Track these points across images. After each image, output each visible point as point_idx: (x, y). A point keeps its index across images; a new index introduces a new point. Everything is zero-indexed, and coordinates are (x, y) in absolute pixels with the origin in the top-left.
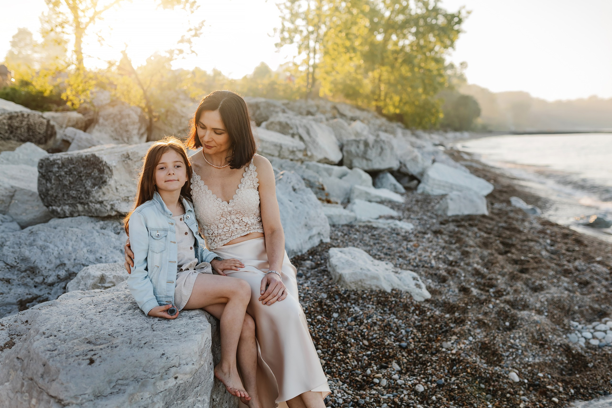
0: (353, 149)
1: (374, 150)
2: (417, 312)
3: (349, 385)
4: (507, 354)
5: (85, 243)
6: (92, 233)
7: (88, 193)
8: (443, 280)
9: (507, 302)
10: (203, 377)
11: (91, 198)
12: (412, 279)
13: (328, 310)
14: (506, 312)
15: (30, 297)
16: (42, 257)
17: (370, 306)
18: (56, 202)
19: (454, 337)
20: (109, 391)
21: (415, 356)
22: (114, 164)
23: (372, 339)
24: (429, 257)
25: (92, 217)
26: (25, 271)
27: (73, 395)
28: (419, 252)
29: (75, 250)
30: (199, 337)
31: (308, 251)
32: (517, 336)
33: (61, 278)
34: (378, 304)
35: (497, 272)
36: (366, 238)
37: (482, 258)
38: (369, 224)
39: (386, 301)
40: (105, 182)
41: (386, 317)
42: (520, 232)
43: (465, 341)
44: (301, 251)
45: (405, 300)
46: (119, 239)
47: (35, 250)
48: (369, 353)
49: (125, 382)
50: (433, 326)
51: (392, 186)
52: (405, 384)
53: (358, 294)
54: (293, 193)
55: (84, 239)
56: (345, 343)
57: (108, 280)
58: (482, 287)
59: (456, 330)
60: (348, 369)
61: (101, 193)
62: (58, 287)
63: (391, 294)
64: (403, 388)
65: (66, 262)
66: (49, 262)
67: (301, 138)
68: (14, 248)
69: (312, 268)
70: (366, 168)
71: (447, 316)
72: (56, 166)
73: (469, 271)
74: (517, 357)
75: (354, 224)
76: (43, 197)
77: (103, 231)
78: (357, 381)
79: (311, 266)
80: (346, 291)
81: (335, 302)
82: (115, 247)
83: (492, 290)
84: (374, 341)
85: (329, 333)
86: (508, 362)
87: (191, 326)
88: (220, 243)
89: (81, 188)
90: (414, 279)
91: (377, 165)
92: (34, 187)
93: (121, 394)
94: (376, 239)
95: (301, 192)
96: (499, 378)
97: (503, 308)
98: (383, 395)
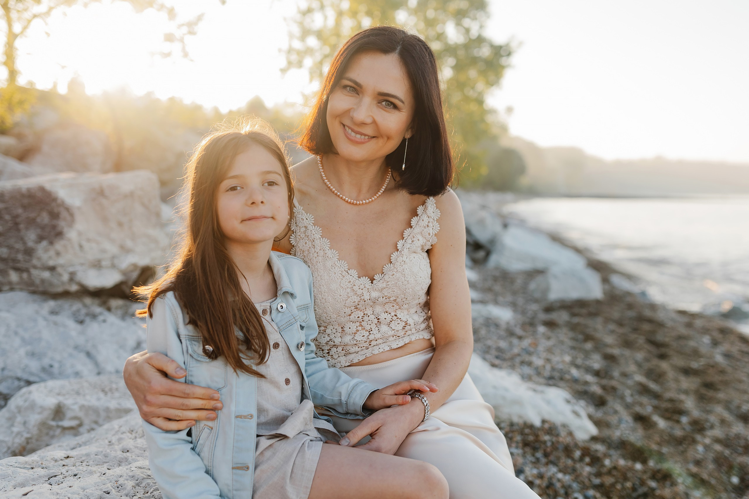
6: (35, 321)
7: (29, 252)
8: (601, 401)
9: (717, 441)
11: (35, 261)
12: (565, 403)
14: (726, 458)
24: (563, 363)
25: (34, 292)
28: (544, 355)
37: (638, 365)
39: (537, 439)
40: (59, 234)
41: (543, 469)
45: (563, 438)
46: (82, 333)
57: (69, 414)
61: (52, 253)
63: (542, 429)
71: (638, 466)
83: (684, 420)
89: (16, 242)
90: (568, 402)
97: (722, 453)
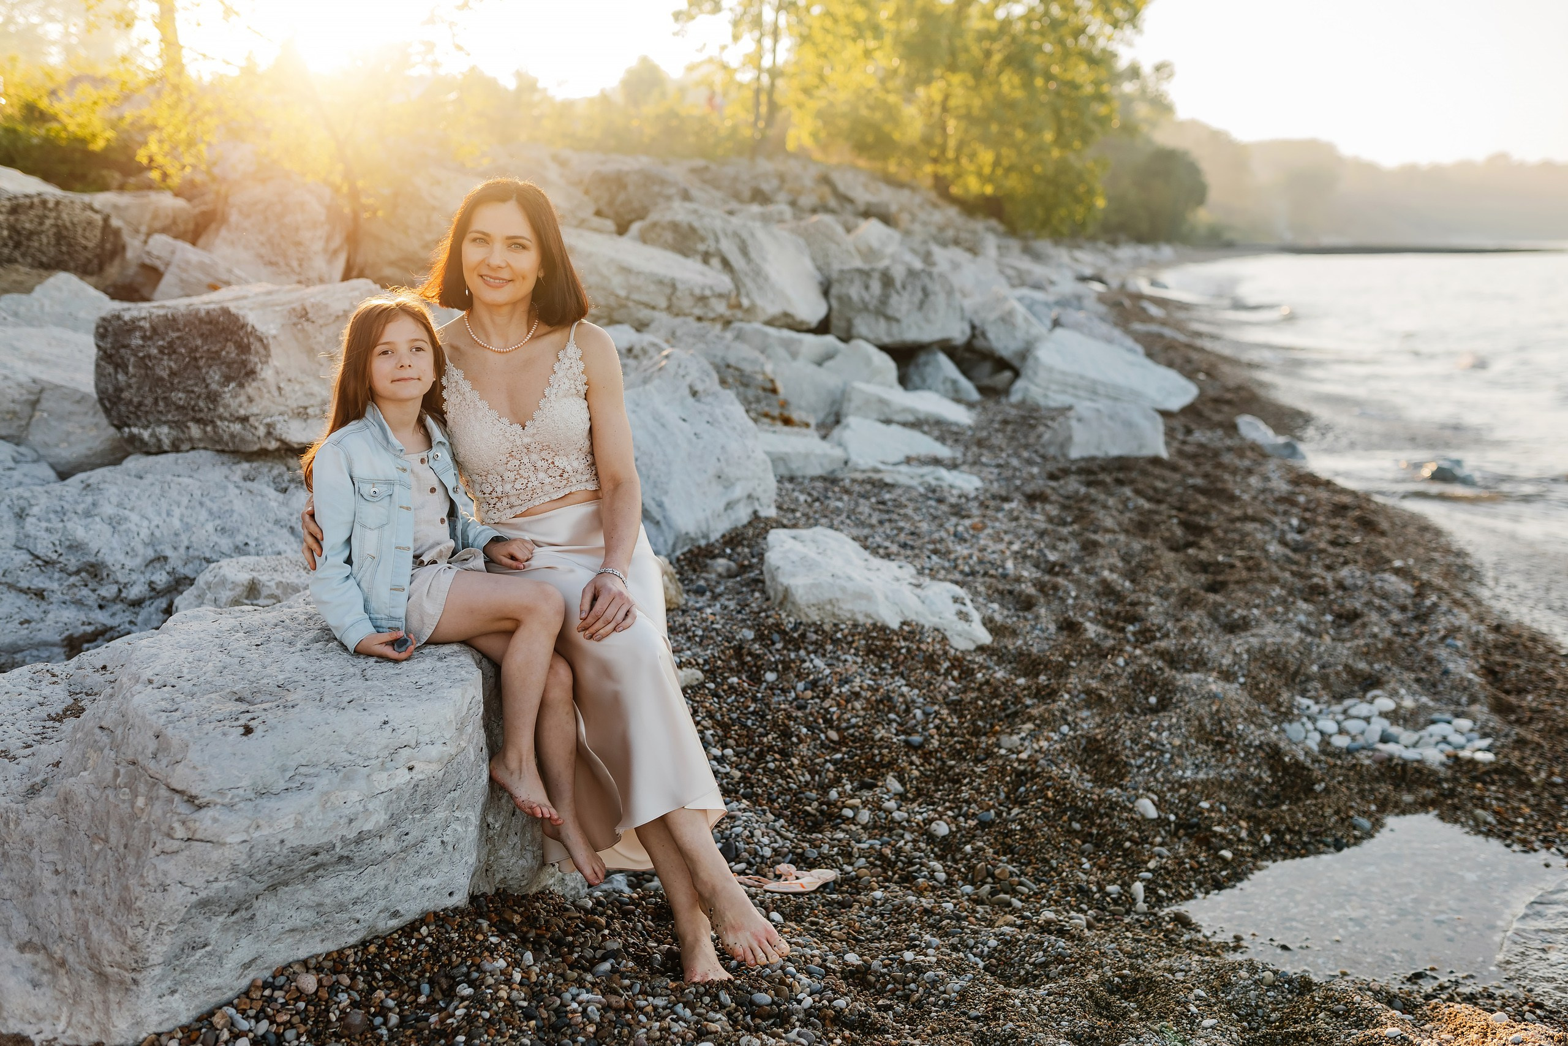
0: (855, 291)
1: (906, 295)
2: (956, 673)
3: (791, 821)
4: (1140, 761)
5: (211, 512)
6: (225, 488)
7: (213, 398)
8: (1027, 604)
9: (1162, 654)
10: (464, 774)
11: (221, 410)
12: (950, 601)
13: (755, 665)
14: (1152, 674)
15: (89, 629)
16: (115, 542)
17: (849, 657)
18: (138, 418)
19: (1029, 726)
20: (282, 785)
21: (939, 764)
22: (273, 332)
23: (847, 728)
24: (1003, 552)
25: (223, 451)
26: (77, 572)
27: (215, 788)
28: (982, 542)
29: (187, 527)
30: (456, 693)
31: (723, 536)
32: (1166, 724)
33: (159, 588)
34: (867, 655)
35: (1153, 589)
36: (864, 507)
37: (1126, 558)
38: (876, 476)
39: (887, 647)
40: (251, 373)
41: (884, 682)
42: (1232, 499)
43: (1052, 734)
44: (706, 536)
45: (929, 645)
46: (285, 504)
47: (98, 525)
48: (839, 756)
49: (312, 771)
50: (985, 702)
51: (949, 385)
52: (908, 821)
53: (824, 631)
54: (690, 400)
55: (208, 503)
56: (786, 734)
57: (265, 592)
58: (1111, 622)
59: (1035, 712)
60: (790, 789)
61: (243, 398)
62: (153, 609)
63: (899, 633)
64: (904, 828)
65: (169, 553)
66: (130, 553)
67: (726, 264)
68: (49, 520)
69: (731, 575)
70: (886, 340)
71: (1021, 681)
72: (138, 334)
73: (1089, 587)
74: (1158, 768)
75: (840, 475)
76: (108, 405)
77: (249, 484)
78: (808, 814)
79: (728, 569)
80: (798, 625)
81: (772, 648)
82: (277, 522)
83: (1131, 628)
84: (851, 731)
85: (753, 713)
86: (1139, 779)
87: (441, 673)
88: (508, 511)
89: (196, 385)
90: (956, 600)
91: (913, 332)
92: (85, 380)
93: (305, 791)
94: (888, 512)
95: (709, 399)
96: (1114, 809)
97: (1148, 665)
98: (859, 842)
